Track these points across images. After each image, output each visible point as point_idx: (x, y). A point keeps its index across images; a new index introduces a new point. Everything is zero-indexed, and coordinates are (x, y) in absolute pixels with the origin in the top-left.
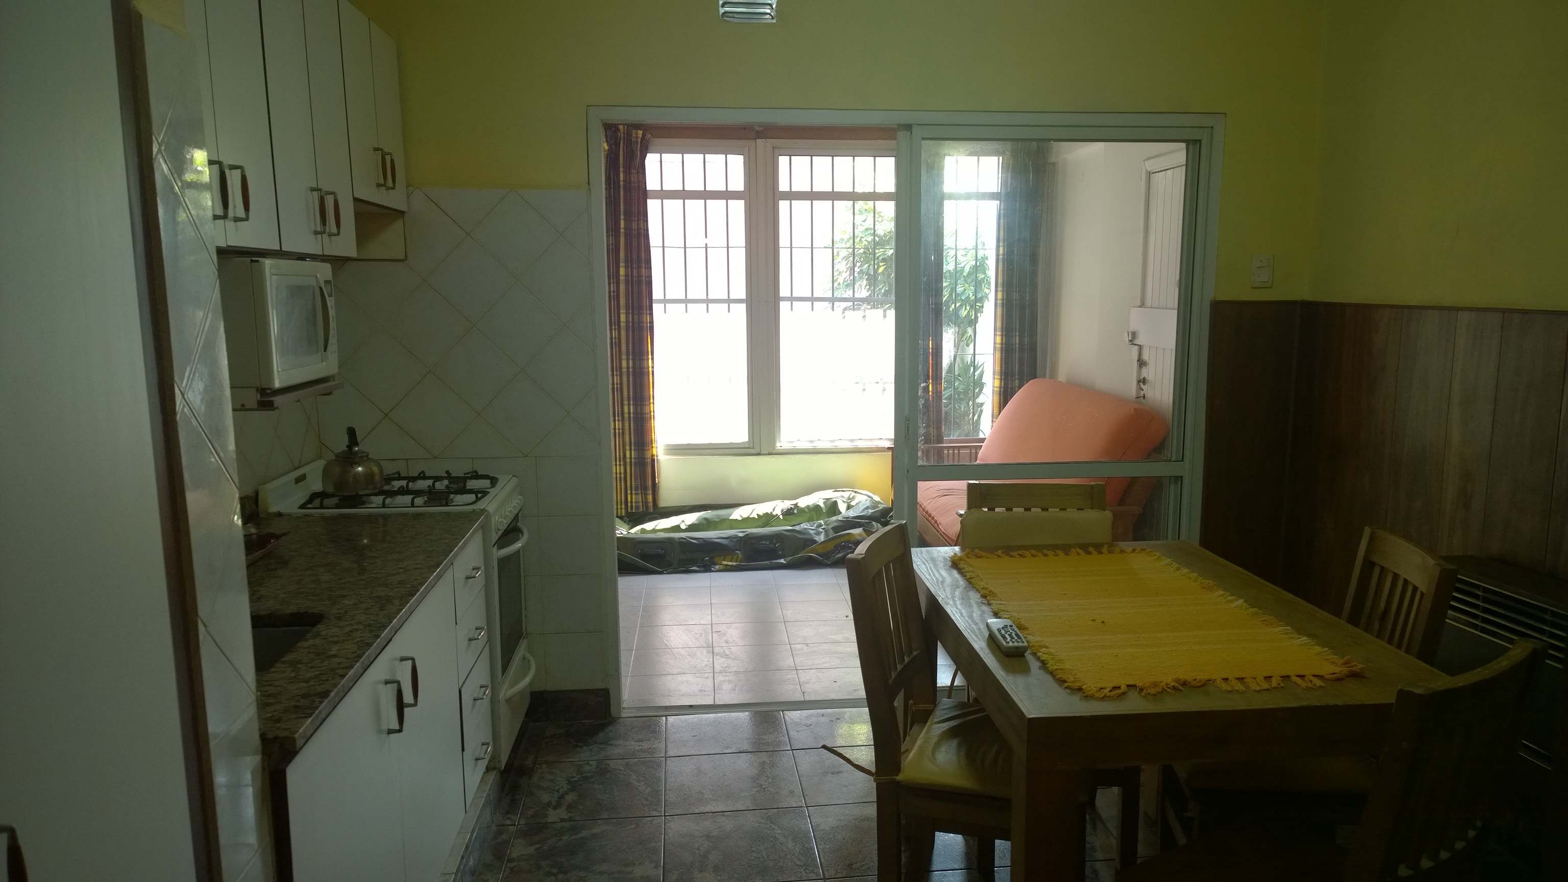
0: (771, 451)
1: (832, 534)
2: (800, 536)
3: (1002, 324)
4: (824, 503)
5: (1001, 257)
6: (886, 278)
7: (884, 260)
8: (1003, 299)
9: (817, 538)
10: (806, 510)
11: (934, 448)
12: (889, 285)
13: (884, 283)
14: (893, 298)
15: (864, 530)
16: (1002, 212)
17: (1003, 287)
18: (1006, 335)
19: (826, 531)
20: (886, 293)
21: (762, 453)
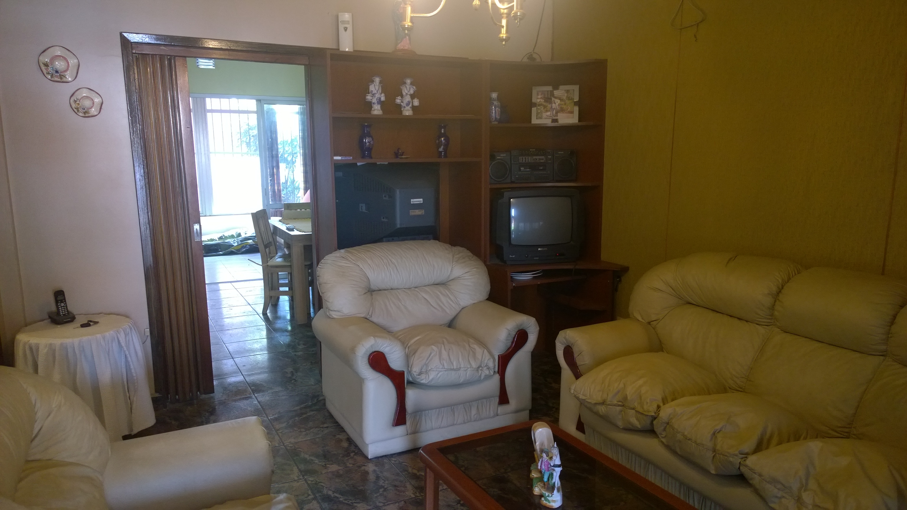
0: (211, 214)
1: (240, 243)
2: (227, 244)
3: (303, 162)
4: (236, 234)
5: (301, 137)
6: (254, 144)
7: (253, 136)
8: (302, 153)
9: (234, 245)
10: (228, 236)
11: (279, 211)
12: (256, 147)
13: (254, 146)
14: (258, 152)
15: (253, 241)
16: (300, 119)
17: (302, 148)
18: (305, 167)
19: (238, 242)
20: (255, 150)
21: (207, 215)
